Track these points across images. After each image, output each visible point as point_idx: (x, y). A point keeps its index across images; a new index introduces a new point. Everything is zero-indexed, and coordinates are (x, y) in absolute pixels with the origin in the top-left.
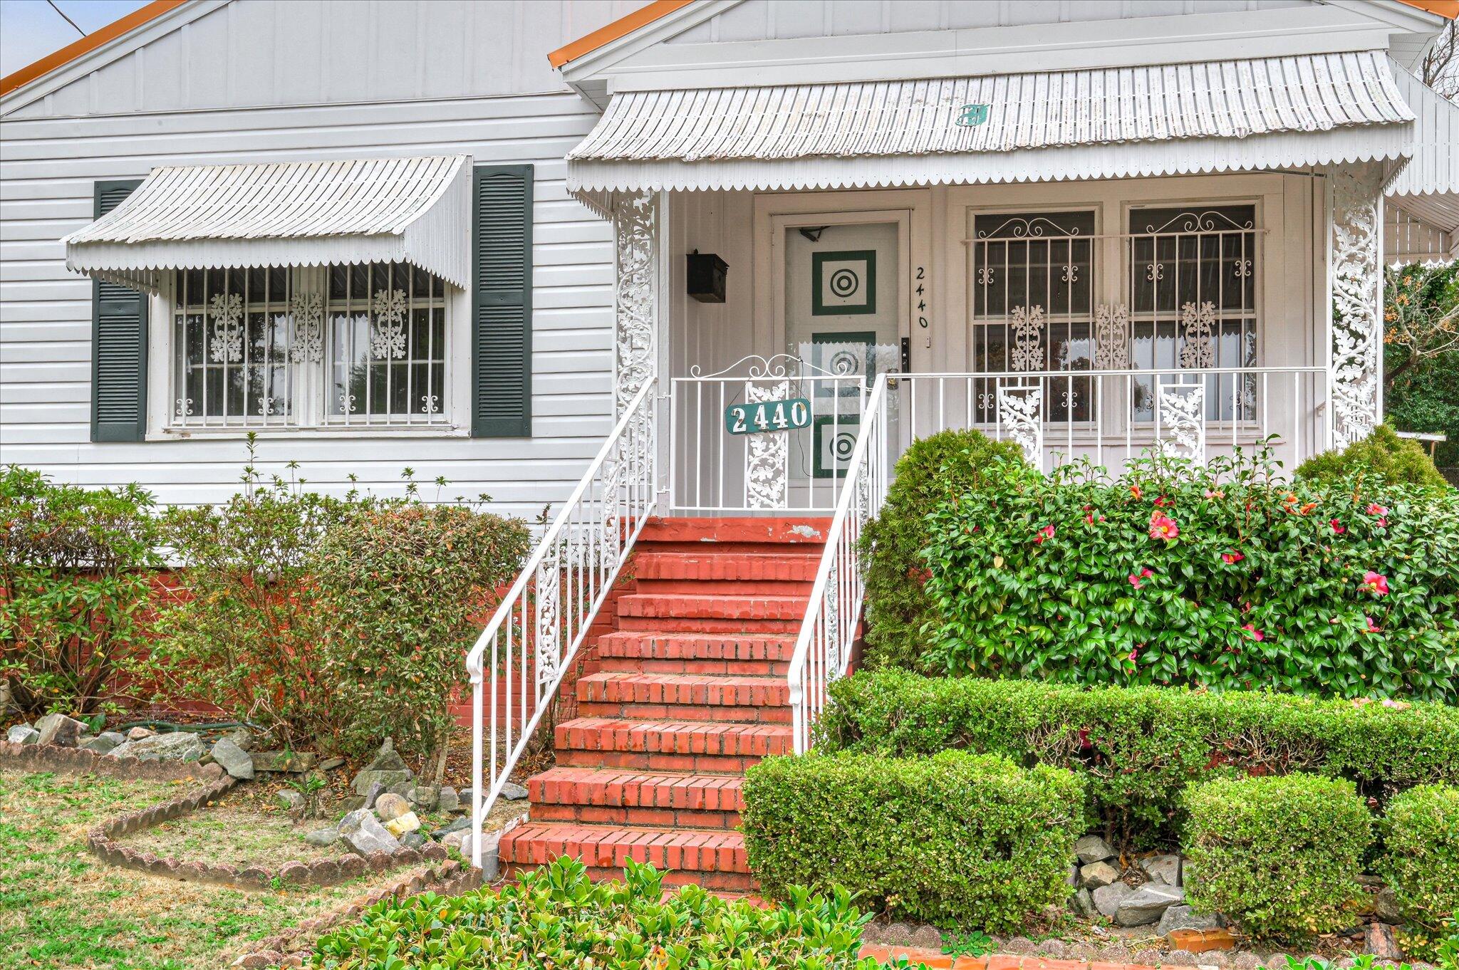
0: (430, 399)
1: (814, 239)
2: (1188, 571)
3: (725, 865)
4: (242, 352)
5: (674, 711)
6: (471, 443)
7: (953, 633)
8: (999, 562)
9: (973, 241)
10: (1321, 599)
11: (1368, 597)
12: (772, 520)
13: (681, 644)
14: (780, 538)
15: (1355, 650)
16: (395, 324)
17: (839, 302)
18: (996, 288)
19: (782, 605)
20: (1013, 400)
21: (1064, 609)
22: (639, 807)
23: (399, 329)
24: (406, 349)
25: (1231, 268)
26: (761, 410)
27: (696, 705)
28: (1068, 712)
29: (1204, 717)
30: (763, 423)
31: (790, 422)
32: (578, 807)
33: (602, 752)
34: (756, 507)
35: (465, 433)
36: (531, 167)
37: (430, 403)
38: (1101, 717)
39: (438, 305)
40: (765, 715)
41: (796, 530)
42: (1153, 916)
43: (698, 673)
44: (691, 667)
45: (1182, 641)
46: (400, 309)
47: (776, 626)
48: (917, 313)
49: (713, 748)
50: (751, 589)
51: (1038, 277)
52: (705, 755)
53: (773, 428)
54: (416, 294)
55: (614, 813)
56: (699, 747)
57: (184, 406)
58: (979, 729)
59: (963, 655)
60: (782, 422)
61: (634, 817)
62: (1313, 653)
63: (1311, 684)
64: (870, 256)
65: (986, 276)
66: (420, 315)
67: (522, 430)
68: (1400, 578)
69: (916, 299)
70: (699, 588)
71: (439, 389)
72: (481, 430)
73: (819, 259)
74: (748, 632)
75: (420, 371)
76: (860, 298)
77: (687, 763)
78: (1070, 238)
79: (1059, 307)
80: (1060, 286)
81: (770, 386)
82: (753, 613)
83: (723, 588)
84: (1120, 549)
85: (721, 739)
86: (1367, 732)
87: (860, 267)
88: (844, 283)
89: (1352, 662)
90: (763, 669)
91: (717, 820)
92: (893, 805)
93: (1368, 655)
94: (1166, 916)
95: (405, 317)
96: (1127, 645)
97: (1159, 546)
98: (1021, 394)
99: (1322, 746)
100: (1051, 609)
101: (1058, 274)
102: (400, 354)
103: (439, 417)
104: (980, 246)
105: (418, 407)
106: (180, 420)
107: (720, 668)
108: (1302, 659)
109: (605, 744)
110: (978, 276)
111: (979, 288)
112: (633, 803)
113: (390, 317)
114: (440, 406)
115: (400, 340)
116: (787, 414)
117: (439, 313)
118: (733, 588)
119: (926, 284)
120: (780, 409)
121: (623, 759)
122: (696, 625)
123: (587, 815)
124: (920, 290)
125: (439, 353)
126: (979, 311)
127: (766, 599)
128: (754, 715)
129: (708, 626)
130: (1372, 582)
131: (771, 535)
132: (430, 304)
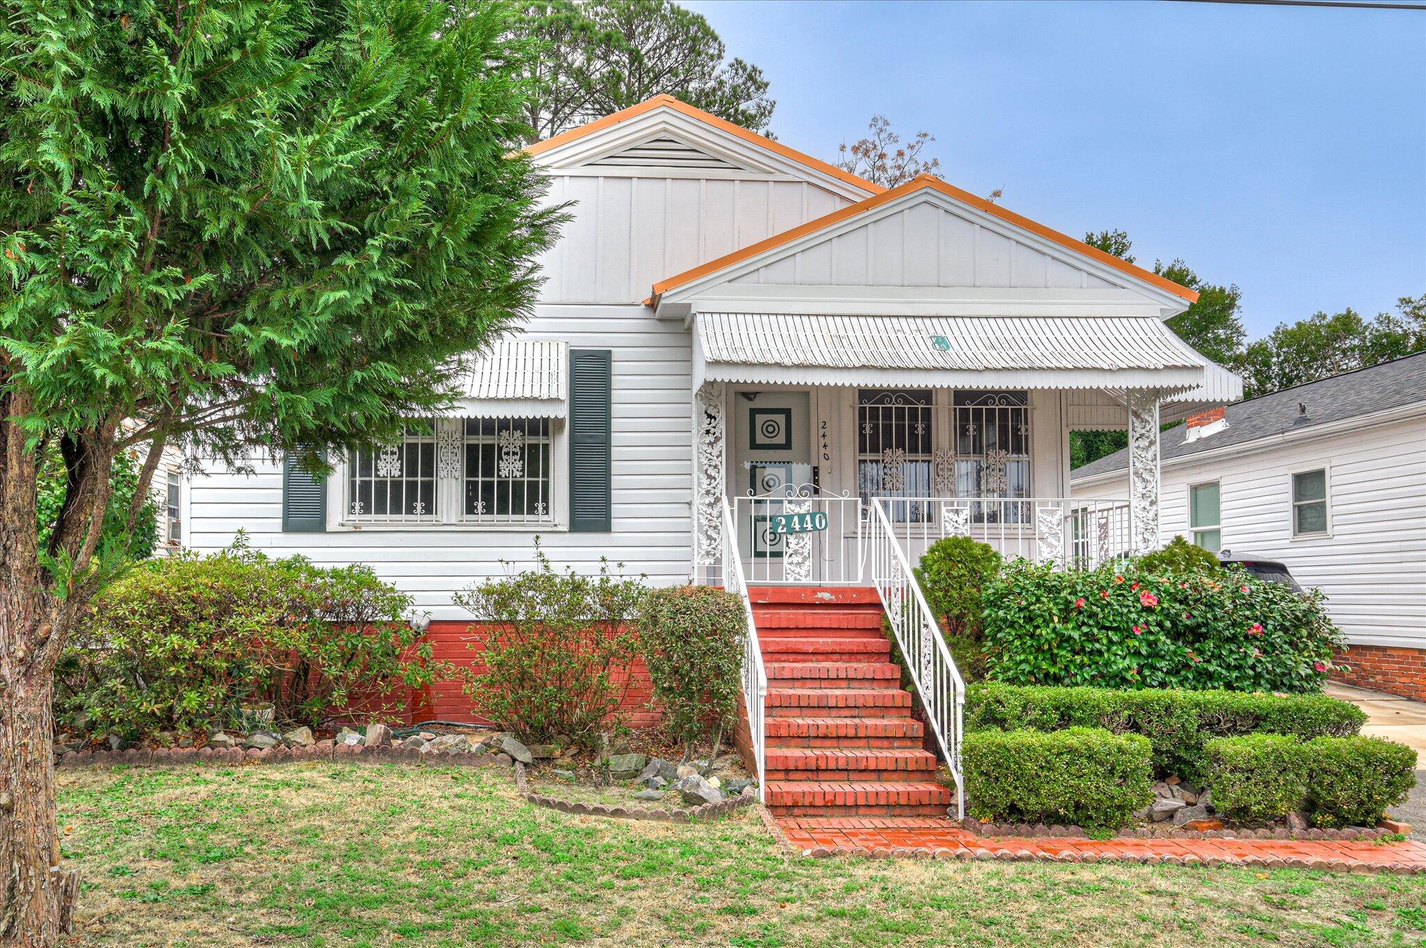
0: (540, 506)
1: (750, 399)
2: (1168, 624)
3: (903, 801)
4: (401, 470)
5: (805, 711)
6: (568, 535)
7: (1025, 661)
8: (1056, 619)
9: (858, 406)
10: (1233, 639)
11: (1255, 637)
12: (804, 588)
13: (793, 669)
14: (810, 601)
15: (1253, 668)
16: (514, 453)
17: (767, 441)
18: (875, 436)
19: (840, 644)
20: (951, 515)
21: (1097, 645)
22: (827, 770)
23: (517, 457)
24: (523, 471)
25: (1016, 430)
26: (796, 519)
27: (822, 707)
28: (1128, 704)
29: (1197, 705)
30: (797, 527)
31: (814, 527)
32: (787, 771)
33: (780, 737)
34: (791, 581)
35: (566, 529)
36: (610, 352)
37: (540, 508)
38: (1143, 706)
39: (546, 442)
40: (863, 712)
41: (820, 595)
42: (1170, 815)
43: (802, 687)
44: (797, 684)
45: (1163, 664)
46: (519, 443)
47: (834, 657)
48: (822, 451)
49: (851, 733)
50: (804, 633)
51: (901, 429)
52: (846, 737)
53: (803, 530)
54: (530, 434)
55: (809, 774)
56: (842, 733)
57: (357, 508)
58: (1078, 714)
59: (1031, 673)
60: (810, 526)
61: (822, 776)
62: (1229, 667)
63: (1229, 686)
64: (787, 412)
65: (868, 429)
66: (534, 448)
67: (605, 527)
68: (1270, 627)
69: (822, 442)
70: (772, 633)
71: (546, 499)
72: (577, 525)
73: (754, 412)
74: (817, 661)
75: (533, 486)
76: (781, 439)
77: (834, 743)
78: (920, 406)
79: (914, 450)
80: (913, 436)
81: (799, 503)
82: (821, 649)
83: (786, 633)
84: (1130, 612)
85: (856, 727)
86: (1282, 711)
87: (781, 419)
88: (771, 429)
89: (1251, 673)
90: (844, 684)
91: (874, 775)
92: (1066, 757)
93: (1259, 670)
94: (1178, 815)
95: (522, 449)
96: (1135, 666)
97: (1149, 610)
98: (957, 512)
99: (1257, 718)
100: (1088, 647)
101: (913, 428)
102: (518, 474)
103: (546, 518)
104: (862, 410)
105: (532, 510)
106: (352, 517)
107: (817, 684)
108: (1224, 672)
109: (783, 733)
110: (862, 428)
111: (862, 436)
112: (823, 767)
113: (512, 449)
114: (546, 509)
115: (519, 465)
116: (813, 522)
117: (546, 447)
118: (792, 633)
119: (827, 431)
120: (808, 518)
121: (793, 742)
122: (784, 657)
123: (792, 776)
124: (824, 436)
125: (546, 474)
126: (862, 450)
127: (829, 640)
128: (856, 712)
129: (791, 657)
130: (1256, 629)
131: (804, 599)
132: (541, 440)
